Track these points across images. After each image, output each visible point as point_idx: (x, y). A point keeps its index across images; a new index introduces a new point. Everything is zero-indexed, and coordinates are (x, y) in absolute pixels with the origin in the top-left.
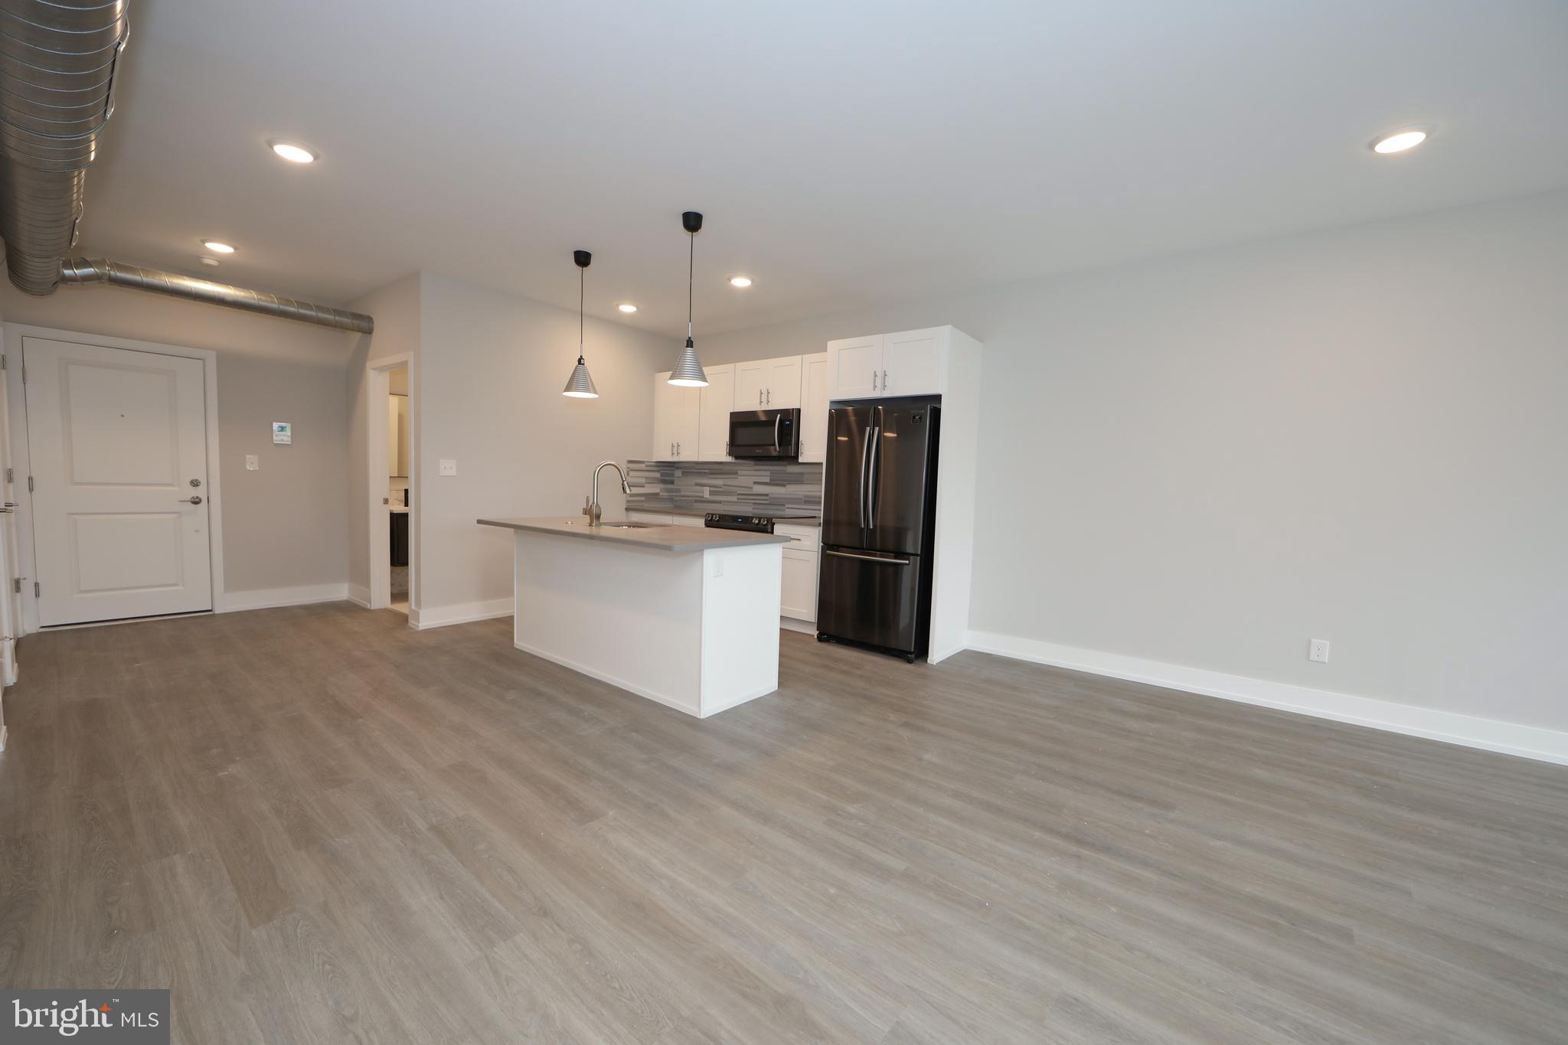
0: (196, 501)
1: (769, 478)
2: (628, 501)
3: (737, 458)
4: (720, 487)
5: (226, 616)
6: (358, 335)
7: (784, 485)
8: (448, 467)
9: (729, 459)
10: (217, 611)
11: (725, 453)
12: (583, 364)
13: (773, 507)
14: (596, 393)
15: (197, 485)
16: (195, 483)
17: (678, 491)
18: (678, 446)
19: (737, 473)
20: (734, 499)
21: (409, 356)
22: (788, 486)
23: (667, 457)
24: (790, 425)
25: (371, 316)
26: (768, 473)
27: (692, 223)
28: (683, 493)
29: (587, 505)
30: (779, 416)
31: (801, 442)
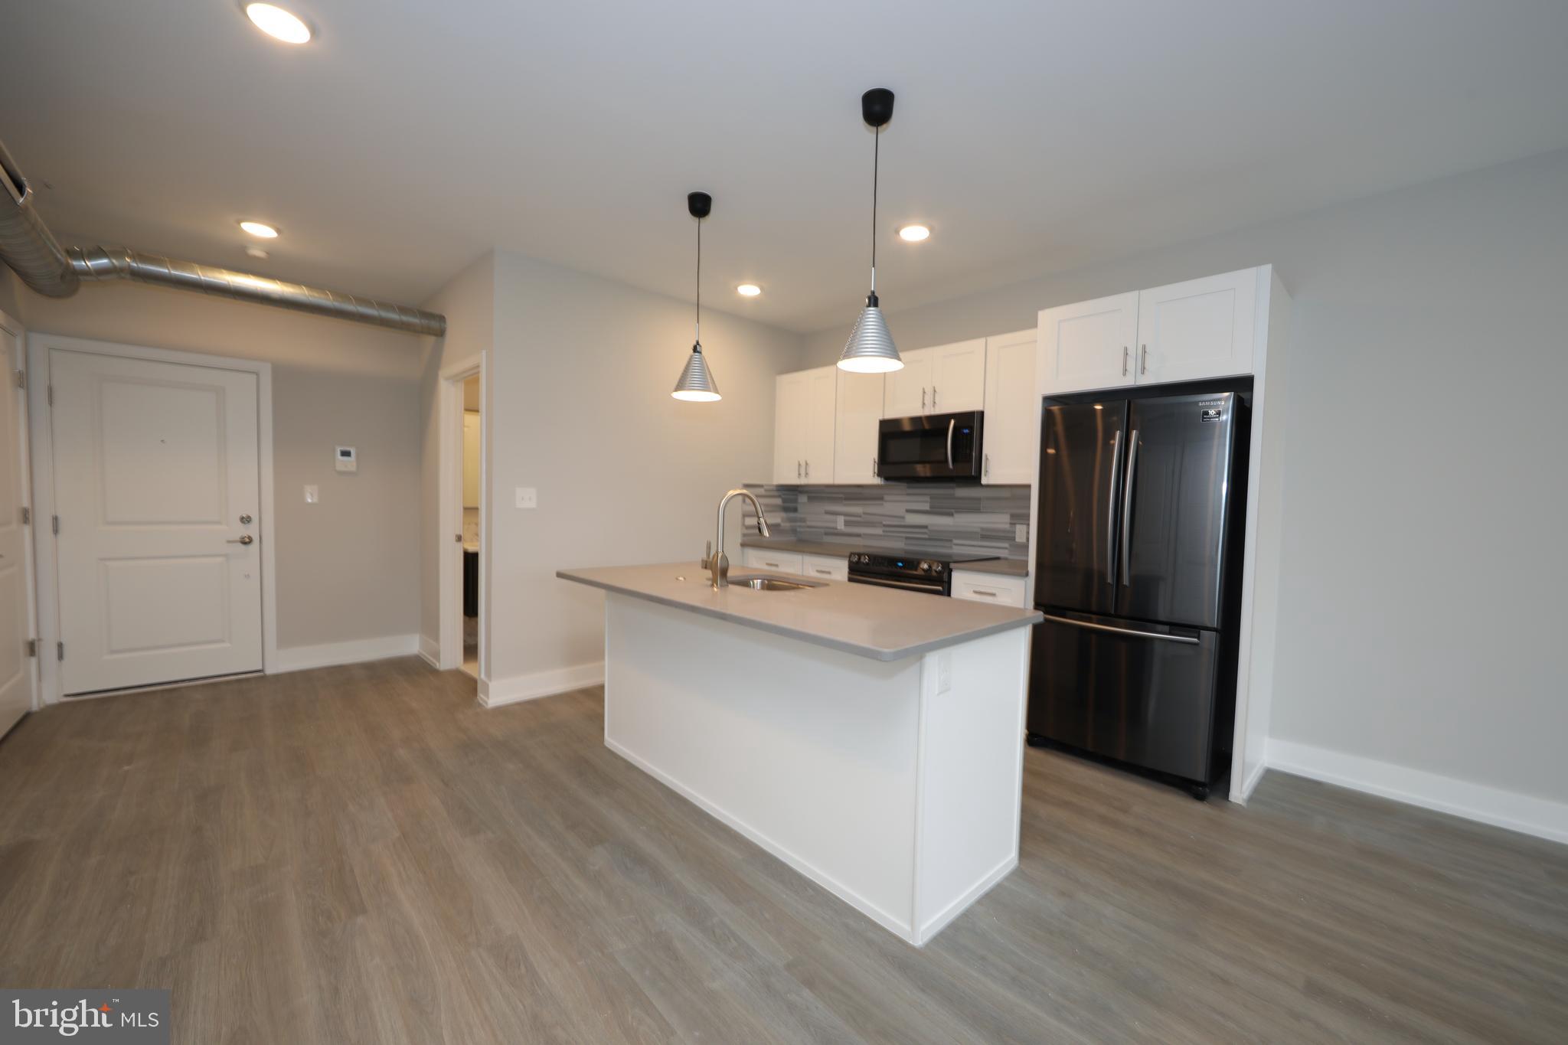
0: (246, 541)
1: (928, 504)
2: (744, 535)
3: (887, 479)
4: (860, 516)
5: (278, 677)
6: (430, 340)
7: (951, 515)
8: (527, 498)
9: (877, 481)
10: (270, 671)
11: (871, 473)
12: (700, 353)
13: (938, 543)
14: (716, 391)
15: (249, 522)
16: (246, 520)
17: (803, 520)
18: (807, 464)
19: (881, 499)
20: (879, 531)
21: (482, 358)
22: (956, 515)
23: (792, 479)
24: (971, 434)
25: (444, 314)
26: (927, 498)
27: (877, 108)
28: (809, 523)
29: (708, 555)
30: (952, 422)
31: (985, 457)
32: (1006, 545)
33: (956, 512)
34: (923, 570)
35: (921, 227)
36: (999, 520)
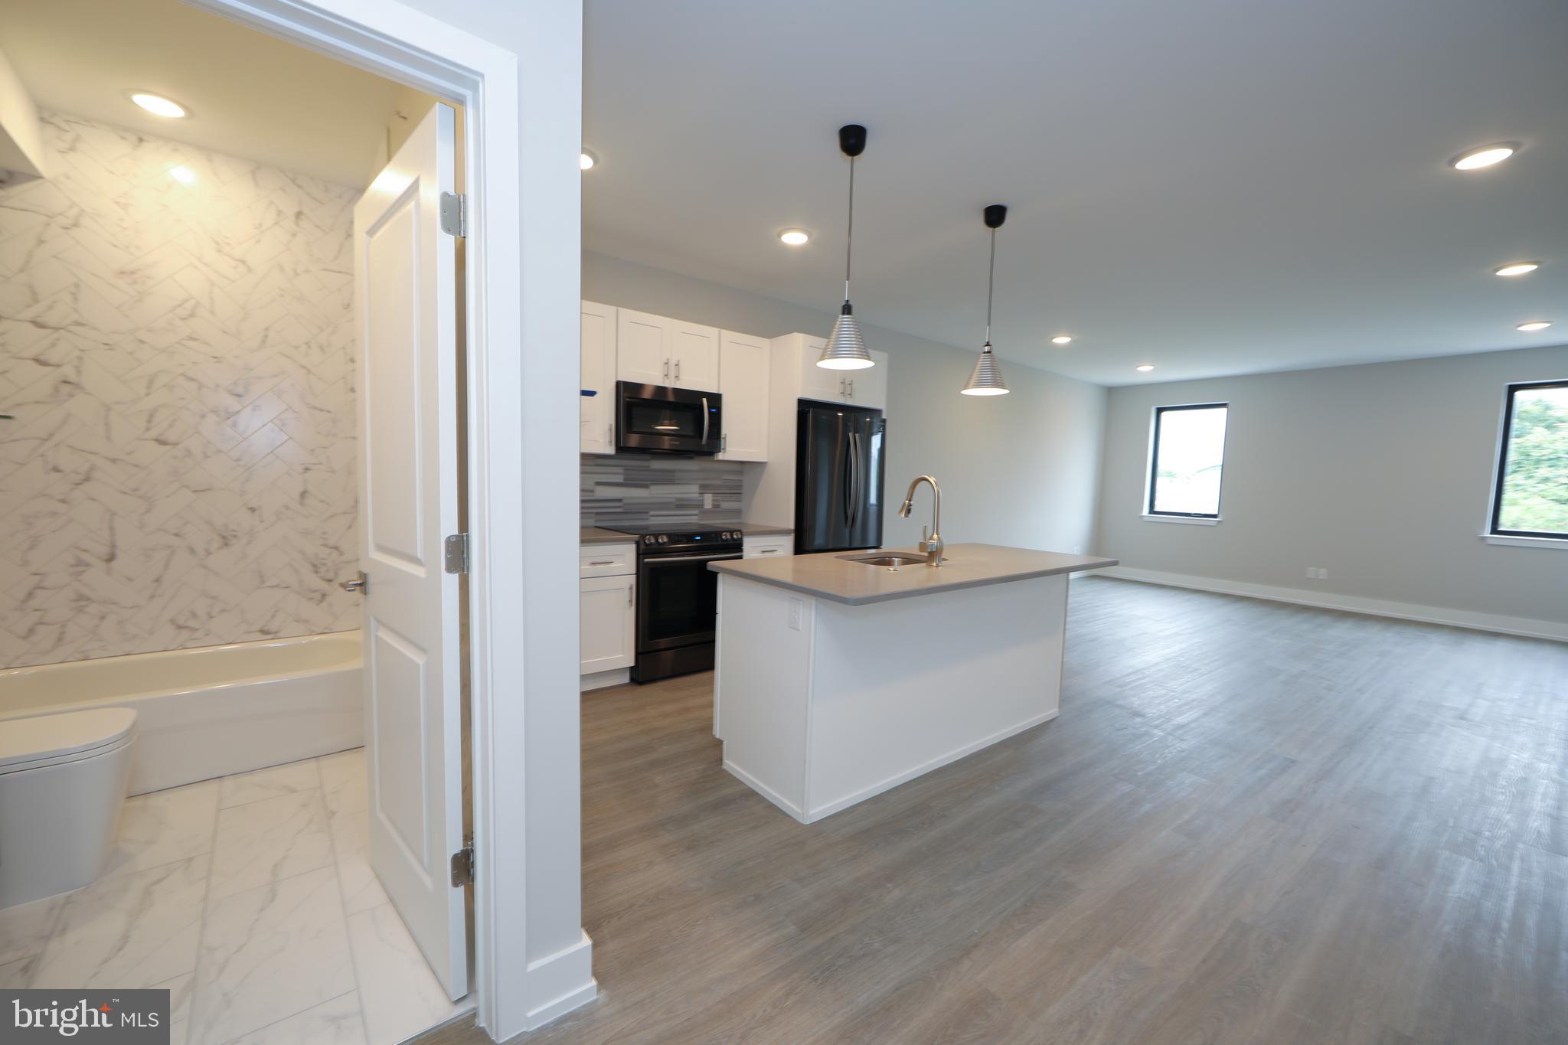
22: (652, 488)
24: (718, 413)
26: (620, 470)
30: (705, 400)
31: (723, 436)
32: (696, 512)
33: (651, 484)
34: (723, 540)
35: (802, 235)
36: (691, 491)
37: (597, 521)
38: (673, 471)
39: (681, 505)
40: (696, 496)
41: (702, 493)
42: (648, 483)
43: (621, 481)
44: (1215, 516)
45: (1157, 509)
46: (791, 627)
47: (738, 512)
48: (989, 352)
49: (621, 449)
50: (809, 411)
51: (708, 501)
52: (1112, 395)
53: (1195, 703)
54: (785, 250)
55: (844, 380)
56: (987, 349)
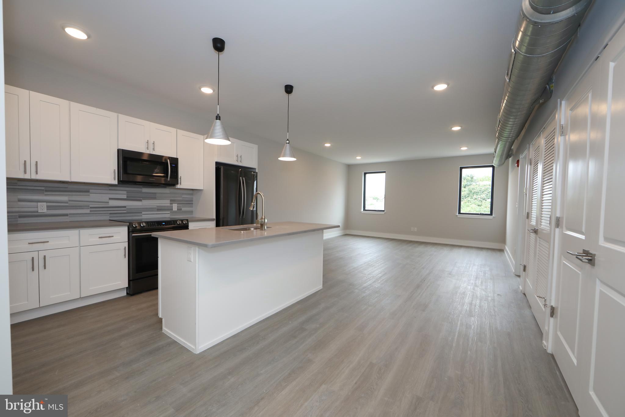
4: (67, 203)
7: (141, 200)
20: (88, 211)
22: (143, 201)
24: (175, 167)
26: (125, 192)
30: (168, 160)
31: (179, 177)
32: (169, 212)
33: (143, 199)
34: (178, 224)
35: (211, 90)
36: (166, 203)
37: (110, 217)
38: (155, 193)
39: (160, 209)
40: (169, 205)
41: (172, 204)
42: (142, 199)
43: (126, 197)
44: (384, 211)
45: (366, 209)
46: (188, 261)
47: (192, 212)
48: (288, 143)
49: (121, 182)
50: (221, 167)
51: (175, 207)
52: (350, 168)
53: (371, 278)
54: (204, 95)
55: (238, 155)
56: (288, 142)
